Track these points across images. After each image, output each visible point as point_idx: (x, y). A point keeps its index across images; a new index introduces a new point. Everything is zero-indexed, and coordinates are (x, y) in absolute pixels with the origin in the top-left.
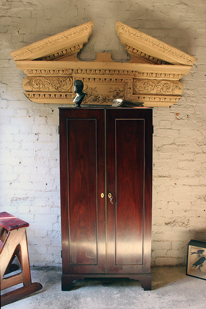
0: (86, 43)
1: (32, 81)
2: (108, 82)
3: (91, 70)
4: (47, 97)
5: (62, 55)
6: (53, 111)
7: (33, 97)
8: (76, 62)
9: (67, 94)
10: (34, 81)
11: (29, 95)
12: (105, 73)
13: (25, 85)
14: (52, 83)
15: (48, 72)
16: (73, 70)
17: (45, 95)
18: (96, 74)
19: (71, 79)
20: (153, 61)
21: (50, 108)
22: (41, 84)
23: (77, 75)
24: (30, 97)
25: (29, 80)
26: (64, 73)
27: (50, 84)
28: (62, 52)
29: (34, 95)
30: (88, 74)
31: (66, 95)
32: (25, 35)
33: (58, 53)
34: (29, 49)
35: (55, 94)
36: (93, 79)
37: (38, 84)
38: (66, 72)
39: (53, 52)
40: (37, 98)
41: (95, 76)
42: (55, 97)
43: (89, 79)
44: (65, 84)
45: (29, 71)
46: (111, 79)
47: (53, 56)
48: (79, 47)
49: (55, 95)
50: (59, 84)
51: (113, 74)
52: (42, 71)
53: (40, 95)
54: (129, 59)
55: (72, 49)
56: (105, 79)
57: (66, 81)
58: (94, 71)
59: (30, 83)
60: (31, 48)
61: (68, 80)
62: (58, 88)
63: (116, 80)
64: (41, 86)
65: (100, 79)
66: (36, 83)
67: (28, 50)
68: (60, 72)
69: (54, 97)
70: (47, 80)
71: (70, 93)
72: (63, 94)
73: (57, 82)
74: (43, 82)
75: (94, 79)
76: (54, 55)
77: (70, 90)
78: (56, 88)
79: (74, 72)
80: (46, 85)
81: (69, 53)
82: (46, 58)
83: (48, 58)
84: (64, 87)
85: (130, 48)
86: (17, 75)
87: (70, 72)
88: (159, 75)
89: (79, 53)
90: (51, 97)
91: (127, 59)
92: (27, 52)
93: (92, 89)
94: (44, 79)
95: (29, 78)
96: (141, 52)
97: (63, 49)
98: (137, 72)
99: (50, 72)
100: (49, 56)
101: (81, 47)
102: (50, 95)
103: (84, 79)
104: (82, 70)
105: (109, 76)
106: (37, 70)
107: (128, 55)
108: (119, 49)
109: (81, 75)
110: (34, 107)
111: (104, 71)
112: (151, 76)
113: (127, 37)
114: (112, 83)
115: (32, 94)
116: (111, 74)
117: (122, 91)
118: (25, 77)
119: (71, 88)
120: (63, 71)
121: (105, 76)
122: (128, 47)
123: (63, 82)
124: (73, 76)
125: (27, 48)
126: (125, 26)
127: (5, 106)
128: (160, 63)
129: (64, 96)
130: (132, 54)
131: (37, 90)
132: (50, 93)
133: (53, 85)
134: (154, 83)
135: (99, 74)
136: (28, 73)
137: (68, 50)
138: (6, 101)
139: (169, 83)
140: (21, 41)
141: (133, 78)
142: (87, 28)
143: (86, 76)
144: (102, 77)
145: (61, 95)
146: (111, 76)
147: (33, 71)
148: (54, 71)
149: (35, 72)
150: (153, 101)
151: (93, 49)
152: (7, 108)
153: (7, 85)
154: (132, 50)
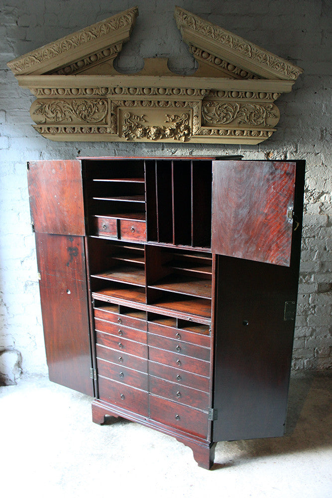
0: (127, 42)
1: (44, 106)
2: (163, 106)
3: (136, 89)
4: (69, 132)
5: (90, 64)
6: (79, 152)
7: (48, 132)
8: (112, 76)
9: (100, 126)
10: (47, 106)
11: (41, 128)
12: (157, 93)
13: (34, 113)
14: (76, 109)
15: (69, 92)
16: (107, 88)
17: (65, 129)
18: (145, 94)
19: (105, 103)
20: (233, 71)
21: (74, 148)
22: (59, 112)
23: (114, 96)
24: (43, 132)
25: (40, 106)
26: (93, 93)
27: (72, 111)
28: (90, 58)
29: (49, 129)
30: (131, 94)
31: (98, 129)
32: (28, 29)
33: (83, 61)
34: (36, 57)
35: (82, 126)
36: (140, 103)
37: (54, 111)
38: (97, 92)
39: (75, 60)
40: (53, 134)
41: (142, 98)
42: (82, 131)
43: (134, 102)
44: (96, 111)
45: (39, 92)
46: (168, 102)
47: (75, 65)
48: (115, 50)
49: (82, 129)
50: (86, 111)
51: (170, 94)
52: (59, 90)
53: (58, 128)
54: (196, 67)
55: (106, 53)
56: (159, 102)
57: (98, 105)
58: (141, 90)
59: (41, 110)
60: (40, 55)
61: (100, 103)
62: (85, 117)
63: (175, 102)
64: (59, 115)
65: (151, 102)
66: (50, 110)
67: (34, 58)
68: (87, 91)
69: (80, 131)
70: (67, 105)
71: (104, 124)
72: (94, 127)
73: (84, 107)
74: (62, 108)
75: (142, 102)
77: (104, 120)
78: (83, 117)
79: (109, 92)
80: (67, 113)
81: (100, 59)
82: (64, 69)
83: (67, 68)
84: (96, 116)
85: (197, 51)
86: (21, 96)
87: (104, 92)
88: (243, 95)
89: (116, 60)
90: (76, 131)
91: (192, 67)
92: (34, 61)
93: (138, 117)
94: (63, 102)
95: (40, 101)
96: (216, 58)
97: (90, 54)
98: (208, 91)
99: (71, 92)
100: (69, 66)
101: (119, 49)
102: (74, 128)
103: (125, 101)
104: (122, 88)
105: (164, 96)
106: (50, 89)
107: (194, 61)
108: (180, 50)
109: (120, 96)
110: (51, 147)
111: (156, 89)
112: (230, 96)
113: (193, 33)
114: (169, 109)
115: (45, 127)
116: (167, 95)
117: (185, 121)
118: (33, 100)
119: (106, 117)
120: (92, 89)
121: (159, 98)
122: (193, 49)
123: (92, 107)
124: (107, 97)
125: (33, 55)
126: (190, 14)
127: (5, 146)
128: (245, 75)
129: (96, 130)
130: (201, 59)
131: (53, 120)
132: (73, 126)
133: (78, 112)
134: (234, 107)
135: (149, 94)
136: (38, 93)
137: (98, 55)
138: (6, 138)
139: (258, 107)
140: (23, 38)
141: (202, 100)
142: (128, 19)
143: (129, 98)
144: (154, 98)
145: (91, 129)
146: (168, 97)
147: (45, 91)
148: (78, 89)
149: (49, 92)
150: (232, 135)
151: (139, 51)
152: (8, 149)
153: (6, 112)
154: (200, 54)
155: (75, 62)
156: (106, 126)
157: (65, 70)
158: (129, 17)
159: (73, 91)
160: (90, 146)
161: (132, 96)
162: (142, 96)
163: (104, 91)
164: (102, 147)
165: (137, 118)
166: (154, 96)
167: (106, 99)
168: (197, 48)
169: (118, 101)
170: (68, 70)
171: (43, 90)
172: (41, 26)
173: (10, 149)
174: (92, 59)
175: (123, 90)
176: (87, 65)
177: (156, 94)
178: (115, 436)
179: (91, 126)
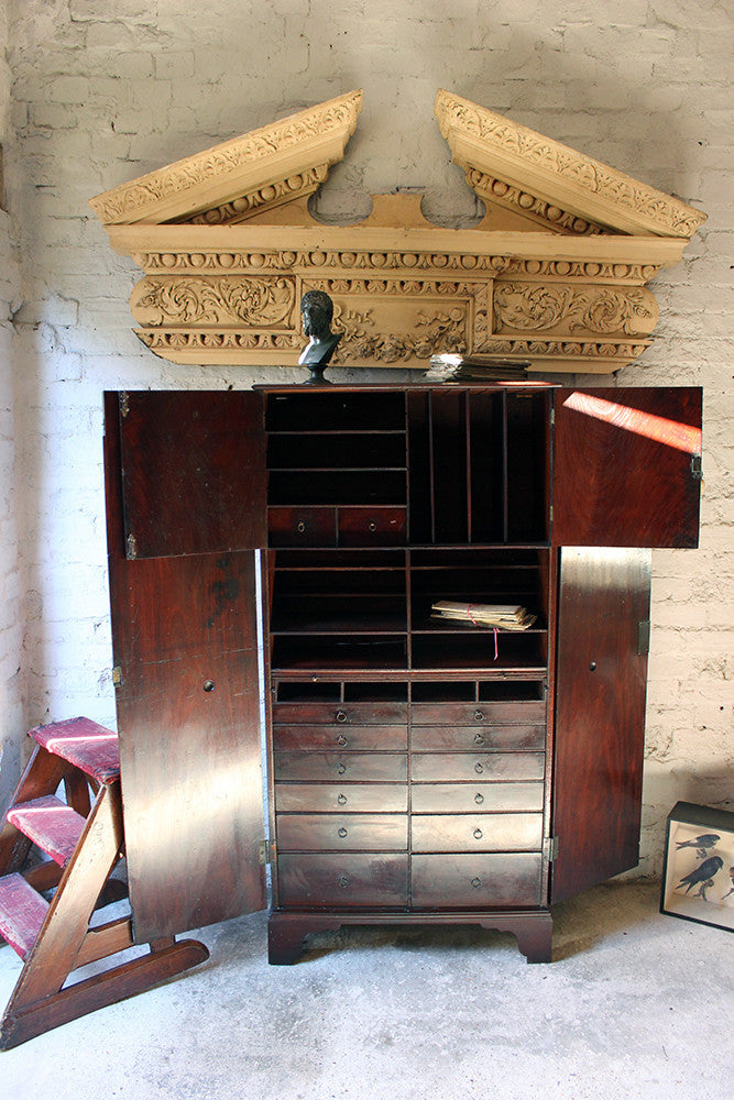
0: (338, 163)
1: (160, 291)
2: (412, 291)
3: (355, 255)
4: (210, 344)
5: (260, 204)
6: (231, 387)
7: (166, 344)
8: (306, 228)
9: (276, 332)
10: (167, 290)
11: (152, 336)
12: (400, 263)
13: (138, 305)
14: (227, 297)
15: (215, 260)
16: (295, 253)
17: (203, 337)
18: (373, 267)
19: (290, 284)
20: (560, 221)
21: (221, 380)
22: (191, 302)
23: (310, 270)
24: (153, 344)
25: (153, 289)
26: (265, 265)
27: (219, 300)
28: (260, 192)
29: (168, 336)
30: (345, 267)
31: (274, 338)
32: (134, 137)
33: (245, 198)
34: (150, 188)
35: (238, 332)
36: (362, 284)
37: (182, 301)
38: (274, 261)
39: (229, 196)
40: (177, 349)
41: (367, 274)
42: (238, 343)
43: (349, 282)
44: (270, 301)
45: (151, 259)
46: (421, 283)
47: (228, 207)
48: (314, 178)
49: (238, 337)
50: (249, 301)
51: (428, 267)
52: (193, 258)
53: (187, 336)
54: (479, 214)
55: (293, 185)
56: (402, 283)
57: (273, 290)
58: (367, 257)
59: (153, 299)
60: (158, 184)
61: (280, 285)
62: (246, 315)
63: (438, 284)
64: (192, 309)
65: (385, 282)
66: (173, 297)
67: (146, 191)
68: (252, 259)
69: (235, 344)
70: (210, 288)
71: (286, 328)
72: (265, 334)
73: (244, 293)
74: (199, 294)
76: (231, 204)
77: (286, 320)
78: (242, 315)
79: (297, 263)
80: (206, 305)
81: (281, 195)
82: (205, 214)
83: (212, 213)
84: (268, 311)
85: (484, 179)
86: (112, 270)
87: (287, 262)
88: (582, 269)
89: (315, 198)
90: (226, 342)
91: (472, 214)
92: (145, 196)
93: (357, 315)
94: (199, 282)
95: (152, 280)
96: (522, 193)
97: (261, 184)
98: (508, 261)
99: (219, 262)
100: (217, 209)
101: (322, 175)
102: (222, 337)
103: (331, 282)
104: (325, 254)
105: (414, 272)
106: (174, 255)
107: (476, 201)
108: (447, 180)
109: (322, 270)
110: (170, 378)
111: (398, 256)
112: (553, 271)
113: (475, 143)
114: (424, 297)
115: (160, 333)
116: (421, 267)
117: (459, 323)
118: (138, 278)
119: (290, 313)
120: (263, 256)
121: (402, 274)
122: (476, 176)
123: (262, 292)
124: (295, 272)
125: (144, 184)
126: (468, 105)
127: (73, 375)
128: (582, 230)
129: (269, 340)
130: (492, 197)
131: (178, 320)
132: (220, 332)
133: (230, 304)
134: (562, 295)
135: (382, 267)
136: (149, 264)
137: (277, 187)
138: (77, 357)
139: (612, 294)
140: (124, 156)
141: (495, 280)
142: (342, 115)
143: (340, 274)
144: (393, 276)
145: (257, 337)
146: (422, 272)
147: (164, 258)
148: (233, 256)
149: (172, 260)
150: (559, 353)
151: (362, 181)
152: (79, 380)
153: (78, 303)
154: (490, 185)
155: (230, 200)
156: (290, 332)
157: (208, 216)
158: (343, 110)
159: (222, 259)
160: (253, 377)
161: (346, 271)
162: (368, 271)
163: (288, 258)
164: (279, 378)
165: (357, 317)
166: (394, 271)
167: (292, 277)
168: (482, 175)
169: (317, 280)
170: (213, 216)
171: (161, 255)
172: (161, 132)
173: (84, 381)
174: (264, 195)
175: (329, 256)
176: (254, 206)
177: (397, 267)
178: (301, 1018)
179: (257, 332)
